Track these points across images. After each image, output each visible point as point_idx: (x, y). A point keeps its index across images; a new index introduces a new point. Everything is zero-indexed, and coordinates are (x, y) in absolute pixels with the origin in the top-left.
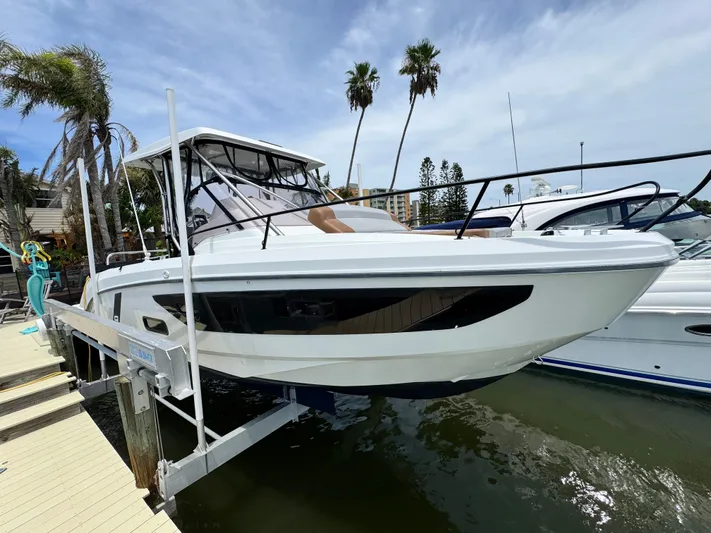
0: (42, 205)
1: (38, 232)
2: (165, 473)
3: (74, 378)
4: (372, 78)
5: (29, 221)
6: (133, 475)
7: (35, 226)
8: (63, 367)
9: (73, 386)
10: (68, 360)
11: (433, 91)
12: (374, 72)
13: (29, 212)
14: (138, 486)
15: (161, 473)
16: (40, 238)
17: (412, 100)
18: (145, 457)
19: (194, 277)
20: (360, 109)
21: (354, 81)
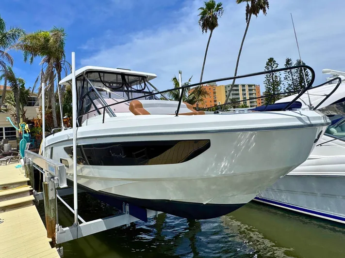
0: (30, 105)
1: (27, 118)
2: (58, 231)
3: (32, 188)
4: (218, 10)
5: (25, 113)
6: (46, 231)
7: (27, 116)
8: (29, 183)
9: (31, 192)
10: (31, 180)
11: (264, 11)
12: (219, 5)
13: (25, 108)
14: (48, 237)
15: (56, 230)
16: (28, 122)
17: (248, 20)
18: (51, 222)
19: (78, 137)
20: (209, 31)
21: (204, 13)
